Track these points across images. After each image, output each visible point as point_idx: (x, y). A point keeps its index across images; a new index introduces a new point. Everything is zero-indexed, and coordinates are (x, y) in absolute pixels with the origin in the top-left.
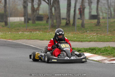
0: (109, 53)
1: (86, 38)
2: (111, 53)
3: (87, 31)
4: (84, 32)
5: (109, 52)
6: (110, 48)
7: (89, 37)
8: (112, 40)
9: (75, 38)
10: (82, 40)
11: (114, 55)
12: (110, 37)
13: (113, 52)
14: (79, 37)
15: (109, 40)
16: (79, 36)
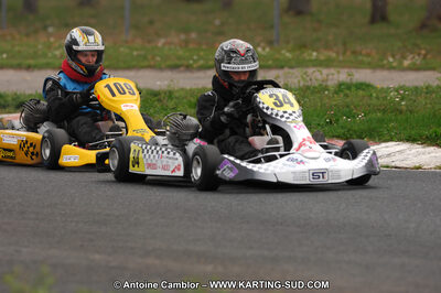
1: (45, 55)
3: (45, 28)
4: (36, 32)
7: (57, 49)
8: (146, 63)
9: (5, 56)
10: (32, 62)
12: (137, 50)
13: (152, 111)
14: (19, 52)
15: (134, 63)
16: (17, 48)
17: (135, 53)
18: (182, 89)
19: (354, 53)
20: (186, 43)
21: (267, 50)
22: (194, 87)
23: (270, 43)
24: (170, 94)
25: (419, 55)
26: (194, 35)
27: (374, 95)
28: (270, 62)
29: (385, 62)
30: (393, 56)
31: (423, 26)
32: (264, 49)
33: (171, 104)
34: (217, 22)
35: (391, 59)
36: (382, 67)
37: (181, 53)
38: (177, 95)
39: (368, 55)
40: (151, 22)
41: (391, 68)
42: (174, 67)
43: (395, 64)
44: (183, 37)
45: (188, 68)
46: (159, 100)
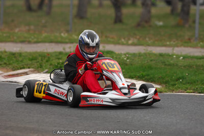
0: (5, 64)
2: (8, 63)
5: (5, 61)
6: (6, 54)
8: (9, 40)
11: (14, 67)
13: (11, 62)
15: (4, 39)
17: (5, 35)
18: (26, 52)
19: (106, 37)
20: (29, 30)
21: (66, 35)
22: (31, 51)
23: (68, 31)
24: (20, 54)
25: (136, 38)
26: (32, 27)
27: (115, 56)
28: (67, 41)
29: (120, 41)
30: (124, 39)
31: (139, 25)
32: (64, 34)
33: (20, 59)
34: (43, 21)
35: (123, 40)
36: (119, 44)
37: (26, 35)
38: (23, 55)
39: (113, 38)
40: (13, 21)
41: (123, 44)
42: (22, 42)
43: (125, 42)
44: (27, 28)
45: (29, 42)
46: (15, 57)
